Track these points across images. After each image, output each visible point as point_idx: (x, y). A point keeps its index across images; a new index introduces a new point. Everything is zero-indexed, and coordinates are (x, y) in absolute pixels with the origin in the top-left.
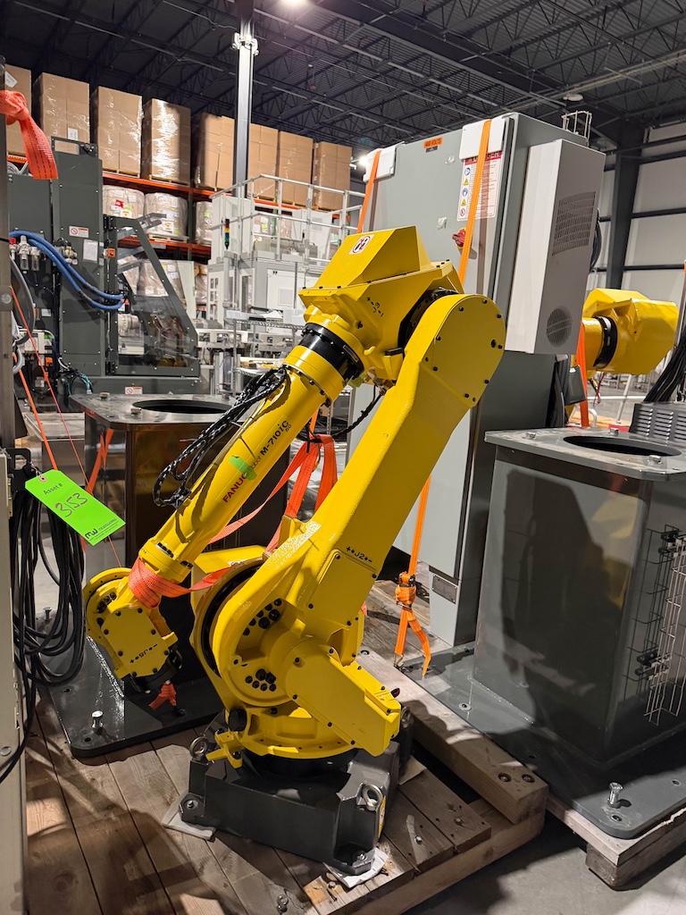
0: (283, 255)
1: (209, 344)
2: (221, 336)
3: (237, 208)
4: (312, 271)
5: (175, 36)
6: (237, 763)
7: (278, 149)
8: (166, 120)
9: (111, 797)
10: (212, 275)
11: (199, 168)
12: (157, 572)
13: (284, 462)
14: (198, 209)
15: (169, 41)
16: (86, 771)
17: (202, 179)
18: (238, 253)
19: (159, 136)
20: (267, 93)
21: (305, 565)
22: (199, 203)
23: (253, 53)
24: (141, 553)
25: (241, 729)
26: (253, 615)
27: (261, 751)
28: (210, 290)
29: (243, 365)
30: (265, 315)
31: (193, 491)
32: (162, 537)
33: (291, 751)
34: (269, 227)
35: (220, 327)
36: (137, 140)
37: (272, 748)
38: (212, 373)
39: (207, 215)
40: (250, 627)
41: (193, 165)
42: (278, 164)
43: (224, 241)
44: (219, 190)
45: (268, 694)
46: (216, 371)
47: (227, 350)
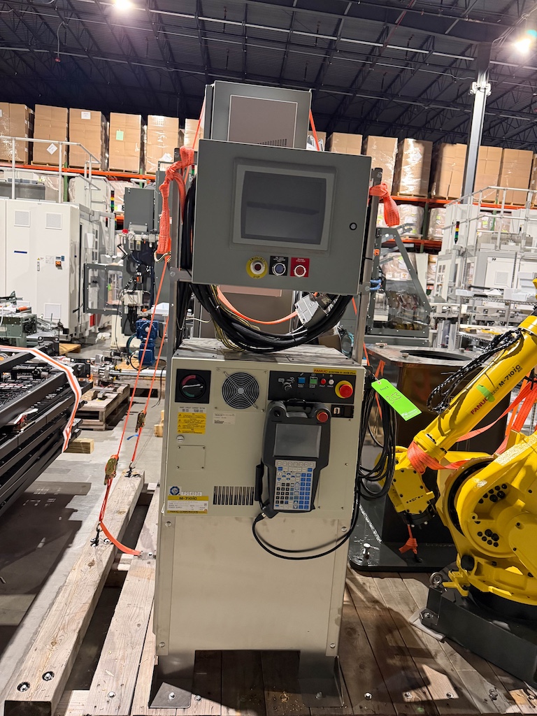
0: (502, 245)
1: (435, 314)
2: (445, 308)
3: (466, 213)
4: (527, 257)
5: (425, 91)
6: (465, 593)
7: (502, 162)
8: (414, 151)
9: (376, 597)
10: (441, 263)
11: (435, 184)
12: (425, 451)
13: (505, 403)
14: (432, 214)
15: (420, 96)
16: (360, 578)
17: (437, 191)
18: (464, 246)
19: (407, 164)
20: (495, 121)
21: (526, 464)
22: (433, 209)
23: (486, 94)
24: (416, 439)
25: (470, 569)
26: (486, 491)
27: (484, 588)
28: (438, 274)
29: (461, 330)
30: (486, 292)
31: (451, 404)
32: (429, 430)
33: (505, 593)
34: (489, 223)
35: (444, 302)
36: (391, 169)
37: (491, 587)
38: (435, 336)
39: (439, 217)
40: (484, 499)
41: (432, 181)
42: (500, 174)
43: (454, 237)
44: (450, 199)
45: (491, 547)
46: (439, 335)
47: (449, 319)
